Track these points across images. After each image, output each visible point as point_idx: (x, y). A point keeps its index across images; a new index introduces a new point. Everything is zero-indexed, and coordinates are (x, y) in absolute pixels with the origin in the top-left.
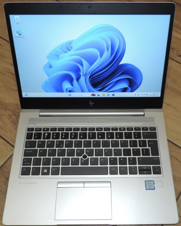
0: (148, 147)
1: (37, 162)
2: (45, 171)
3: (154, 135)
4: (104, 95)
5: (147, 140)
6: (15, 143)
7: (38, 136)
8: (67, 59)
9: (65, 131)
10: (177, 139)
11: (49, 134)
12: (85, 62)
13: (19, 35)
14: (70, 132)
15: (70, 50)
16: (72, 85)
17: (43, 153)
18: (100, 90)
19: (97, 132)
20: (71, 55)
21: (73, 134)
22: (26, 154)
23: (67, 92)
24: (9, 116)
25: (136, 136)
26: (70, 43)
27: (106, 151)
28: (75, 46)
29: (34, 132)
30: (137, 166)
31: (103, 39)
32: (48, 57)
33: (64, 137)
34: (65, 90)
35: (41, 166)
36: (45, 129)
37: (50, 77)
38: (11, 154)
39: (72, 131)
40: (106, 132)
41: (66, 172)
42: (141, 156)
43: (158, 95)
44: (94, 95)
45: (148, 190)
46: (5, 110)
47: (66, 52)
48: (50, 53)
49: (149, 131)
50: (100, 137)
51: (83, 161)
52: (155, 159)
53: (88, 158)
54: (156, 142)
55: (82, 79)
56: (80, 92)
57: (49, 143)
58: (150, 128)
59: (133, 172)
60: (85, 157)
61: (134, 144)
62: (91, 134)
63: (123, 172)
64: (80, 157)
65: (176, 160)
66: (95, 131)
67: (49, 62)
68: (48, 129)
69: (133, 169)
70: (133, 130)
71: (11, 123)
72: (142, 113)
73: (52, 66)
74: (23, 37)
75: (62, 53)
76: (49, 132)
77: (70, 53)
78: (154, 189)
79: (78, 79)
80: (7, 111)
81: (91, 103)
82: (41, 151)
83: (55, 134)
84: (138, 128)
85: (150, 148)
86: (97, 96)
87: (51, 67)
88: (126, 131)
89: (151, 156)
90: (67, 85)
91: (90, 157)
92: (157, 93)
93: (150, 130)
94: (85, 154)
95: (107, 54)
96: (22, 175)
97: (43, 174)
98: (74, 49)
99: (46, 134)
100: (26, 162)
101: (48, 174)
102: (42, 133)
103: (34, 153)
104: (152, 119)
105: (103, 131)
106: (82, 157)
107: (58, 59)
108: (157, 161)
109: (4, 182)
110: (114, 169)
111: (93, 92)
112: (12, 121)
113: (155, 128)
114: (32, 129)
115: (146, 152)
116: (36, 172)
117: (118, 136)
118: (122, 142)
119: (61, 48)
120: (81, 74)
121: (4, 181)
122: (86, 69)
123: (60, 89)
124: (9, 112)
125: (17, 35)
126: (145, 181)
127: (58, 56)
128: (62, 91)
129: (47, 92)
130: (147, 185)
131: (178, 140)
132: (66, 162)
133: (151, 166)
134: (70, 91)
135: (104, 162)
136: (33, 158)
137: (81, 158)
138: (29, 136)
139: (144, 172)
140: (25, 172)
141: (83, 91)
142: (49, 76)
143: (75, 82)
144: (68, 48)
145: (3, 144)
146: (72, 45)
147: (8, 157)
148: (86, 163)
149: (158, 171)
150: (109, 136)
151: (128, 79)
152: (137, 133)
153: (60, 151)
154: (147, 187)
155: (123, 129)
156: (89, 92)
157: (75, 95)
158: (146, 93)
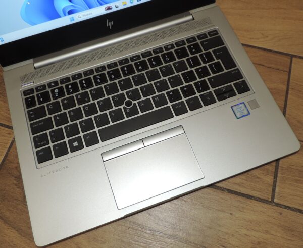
0: (216, 61)
1: (58, 135)
2: (76, 144)
3: (219, 41)
4: (125, 5)
5: (211, 50)
6: (11, 122)
7: (45, 97)
9: (84, 78)
10: (251, 39)
11: (61, 89)
14: (92, 76)
17: (62, 120)
19: (133, 63)
21: (98, 77)
22: (34, 129)
23: (65, 15)
25: (194, 50)
27: (158, 85)
29: (35, 94)
30: (212, 90)
33: (85, 85)
34: (61, 13)
35: (66, 140)
36: (52, 85)
38: (11, 139)
39: (96, 74)
40: (146, 59)
41: (108, 135)
42: (212, 75)
44: (109, 8)
45: (240, 118)
49: (209, 38)
50: (140, 68)
51: (128, 110)
52: (233, 72)
53: (135, 104)
54: (225, 50)
56: (86, 9)
57: (66, 101)
58: (209, 33)
59: (209, 101)
60: (129, 103)
61: (195, 62)
62: (125, 69)
63: (195, 105)
64: (122, 107)
65: (261, 66)
66: (131, 63)
68: (56, 83)
69: (207, 96)
70: (185, 44)
72: (190, 17)
76: (60, 86)
78: (249, 114)
81: (110, 24)
82: (58, 118)
83: (70, 87)
84: (191, 38)
85: (220, 60)
86: (114, 9)
88: (176, 48)
89: (225, 71)
91: (136, 102)
93: (210, 36)
94: (127, 99)
96: (39, 163)
97: (74, 149)
99: (56, 91)
100: (39, 142)
101: (81, 147)
102: (48, 92)
103: (48, 124)
104: (207, 21)
105: (142, 59)
106: (124, 105)
108: (238, 75)
109: (15, 184)
110: (180, 106)
111: (106, 3)
113: (216, 31)
114: (31, 91)
115: (218, 67)
116: (61, 151)
117: (168, 59)
118: (177, 65)
121: (15, 182)
123: (53, 14)
126: (232, 107)
128: (58, 16)
129: (34, 24)
130: (236, 111)
131: (253, 39)
132: (103, 120)
133: (232, 84)
134: (70, 12)
135: (161, 101)
136: (48, 132)
137: (124, 108)
138: (29, 103)
139: (225, 95)
140: (43, 157)
141: (90, 6)
147: (8, 146)
148: (134, 111)
149: (244, 88)
150: (154, 63)
152: (192, 45)
153: (87, 109)
154: (238, 116)
155: (169, 47)
156: (101, 4)
157: (80, 17)
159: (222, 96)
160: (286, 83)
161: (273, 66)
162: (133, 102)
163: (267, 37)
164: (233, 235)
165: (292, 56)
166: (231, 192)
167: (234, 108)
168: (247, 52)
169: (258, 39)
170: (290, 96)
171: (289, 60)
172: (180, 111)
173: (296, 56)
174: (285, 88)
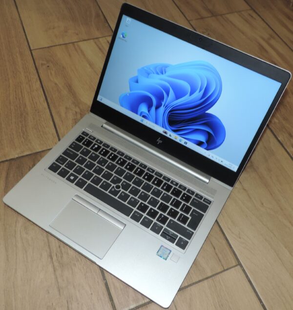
0: (188, 216)
1: (71, 165)
2: (72, 178)
3: (204, 208)
4: (176, 139)
5: (193, 208)
7: (88, 143)
8: (156, 81)
9: (116, 153)
10: (229, 229)
11: (99, 147)
12: (171, 92)
13: (123, 37)
14: (120, 156)
15: (162, 74)
16: (149, 111)
17: (81, 161)
18: (175, 131)
20: (161, 79)
21: (122, 160)
22: (66, 153)
23: (140, 115)
24: (75, 112)
25: (184, 198)
26: (166, 66)
27: (143, 194)
28: (170, 72)
29: (87, 138)
30: (165, 227)
31: (200, 77)
32: (139, 70)
33: (111, 157)
34: (139, 113)
35: (71, 171)
36: (99, 141)
37: (132, 92)
39: (123, 157)
40: (155, 176)
41: (91, 190)
42: (176, 220)
43: (235, 168)
44: (165, 133)
45: (159, 255)
46: (76, 106)
47: (158, 74)
48: (143, 68)
49: (202, 201)
50: (146, 177)
51: (113, 190)
52: (188, 231)
53: (120, 190)
54: (201, 216)
55: (162, 109)
56: (153, 122)
57: (94, 155)
58: (205, 199)
59: (156, 229)
60: (118, 187)
61: (176, 204)
62: (139, 170)
63: (146, 224)
64: (113, 185)
65: (213, 248)
66: (146, 170)
67: (137, 77)
68: (101, 142)
69: (158, 226)
70: (185, 191)
71: (72, 120)
73: (139, 81)
74: (125, 41)
75: (154, 73)
76: (101, 145)
77: (161, 76)
78: (166, 259)
79: (157, 107)
80: (77, 107)
81: (159, 141)
82: (81, 158)
83: (104, 151)
84: (191, 191)
85: (190, 218)
86: (168, 136)
87: (137, 82)
88: (177, 187)
89: (186, 226)
90: (143, 108)
91: (122, 190)
92: (234, 165)
93: (204, 201)
94: (120, 184)
95: (197, 95)
96: (49, 168)
97: (68, 179)
98: (167, 74)
99: (96, 146)
100: (61, 159)
101: (72, 181)
102: (93, 143)
103: (73, 156)
105: (153, 174)
106: (115, 186)
107: (148, 77)
108: (189, 235)
110: (138, 216)
111: (166, 129)
112: (75, 119)
113: (211, 202)
114: (87, 135)
115: (183, 219)
116: (63, 174)
117: (165, 188)
118: (165, 195)
119: (155, 68)
120: (163, 103)
122: (170, 100)
123: (135, 110)
124: (78, 110)
125: (121, 36)
126: (162, 246)
127: (149, 74)
128: (136, 113)
129: (122, 106)
130: (161, 250)
131: (230, 230)
132: (96, 181)
133: (179, 236)
134: (144, 117)
135: (133, 203)
136: (69, 159)
137: (113, 187)
138: (79, 139)
139: (167, 237)
140: (53, 168)
141: (156, 122)
142: (131, 90)
143: (153, 108)
144: (162, 70)
145: (53, 134)
146: (167, 69)
148: (115, 193)
149: (183, 245)
150: (156, 182)
151: (208, 133)
152: (187, 195)
153: (98, 168)
154: (160, 253)
155: (174, 183)
156: (163, 127)
157: (147, 123)
158: (221, 159)
159: (165, 235)
160: (214, 273)
161: (220, 256)
162: (121, 189)
163: (240, 238)
164: (78, 304)
165: (240, 264)
166: (106, 285)
167: (162, 247)
169: (232, 233)
170: (206, 282)
171: (234, 264)
172: (136, 218)
173: (241, 266)
174: (209, 274)
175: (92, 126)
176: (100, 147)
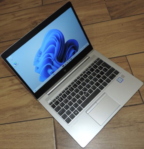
0: (104, 68)
2: (76, 113)
3: (101, 61)
5: (101, 65)
7: (57, 103)
8: (42, 59)
9: (66, 91)
10: (110, 55)
12: (51, 54)
13: (16, 64)
14: (68, 90)
15: (41, 54)
16: (52, 69)
18: (65, 62)
19: (79, 80)
20: (43, 56)
22: (60, 114)
23: (52, 74)
24: (34, 108)
26: (40, 51)
27: (90, 83)
28: (42, 50)
29: (53, 103)
30: (108, 77)
32: (34, 65)
33: (68, 93)
34: (50, 74)
35: (72, 113)
39: (69, 88)
40: (82, 76)
41: (84, 105)
42: (105, 73)
43: (88, 44)
44: (63, 66)
46: (29, 107)
47: (40, 56)
48: (34, 62)
49: (98, 61)
50: (82, 80)
51: (86, 95)
52: (111, 69)
54: (105, 63)
55: (54, 62)
56: (57, 69)
57: (65, 101)
58: (97, 60)
59: (109, 81)
60: (85, 93)
61: (98, 71)
62: (78, 82)
63: (105, 85)
64: (83, 95)
65: (118, 63)
66: (78, 80)
67: (36, 67)
68: (58, 97)
69: (107, 80)
70: (91, 67)
71: (38, 110)
72: (88, 57)
74: (18, 64)
75: (39, 58)
76: (60, 97)
77: (42, 55)
78: (123, 80)
79: (53, 64)
80: (30, 106)
81: (65, 71)
82: (66, 107)
83: (63, 96)
84: (92, 64)
85: (105, 67)
86: (65, 65)
87: (38, 68)
88: (89, 69)
89: (109, 70)
90: (50, 71)
91: (87, 91)
92: (87, 44)
94: (84, 92)
95: (57, 43)
96: (68, 123)
97: (76, 115)
98: (42, 52)
99: (60, 99)
100: (64, 117)
101: (78, 113)
102: (57, 100)
103: (63, 111)
104: (94, 56)
105: (81, 77)
106: (84, 94)
107: (39, 62)
108: (113, 69)
109: (63, 134)
111: (62, 65)
112: (38, 108)
113: (98, 58)
114: (52, 103)
115: (105, 70)
117: (89, 74)
118: (93, 74)
119: (37, 56)
120: (53, 61)
121: (63, 133)
122: (53, 56)
123: (48, 75)
124: (33, 106)
125: (15, 65)
126: (117, 80)
127: (38, 61)
129: (43, 81)
130: (119, 81)
132: (80, 102)
133: (113, 73)
134: (53, 73)
135: (94, 88)
136: (65, 113)
137: (84, 95)
138: (53, 107)
139: (113, 77)
140: (68, 121)
141: (58, 68)
142: (40, 73)
143: (52, 66)
144: (40, 53)
145: (45, 121)
146: (41, 51)
147: (53, 123)
149: (117, 73)
150: (85, 77)
151: (72, 47)
152: (94, 66)
153: (73, 100)
154: (120, 82)
155: (87, 70)
156: (61, 66)
157: (56, 73)
158: (83, 48)
160: (128, 65)
161: (121, 61)
162: (86, 92)
163: (115, 53)
164: (138, 118)
165: (126, 56)
166: (130, 106)
167: (118, 80)
168: (111, 60)
169: (112, 55)
170: (132, 69)
171: (126, 57)
172: (102, 88)
173: (127, 55)
174: (129, 67)
175: (47, 100)
176: (61, 98)
